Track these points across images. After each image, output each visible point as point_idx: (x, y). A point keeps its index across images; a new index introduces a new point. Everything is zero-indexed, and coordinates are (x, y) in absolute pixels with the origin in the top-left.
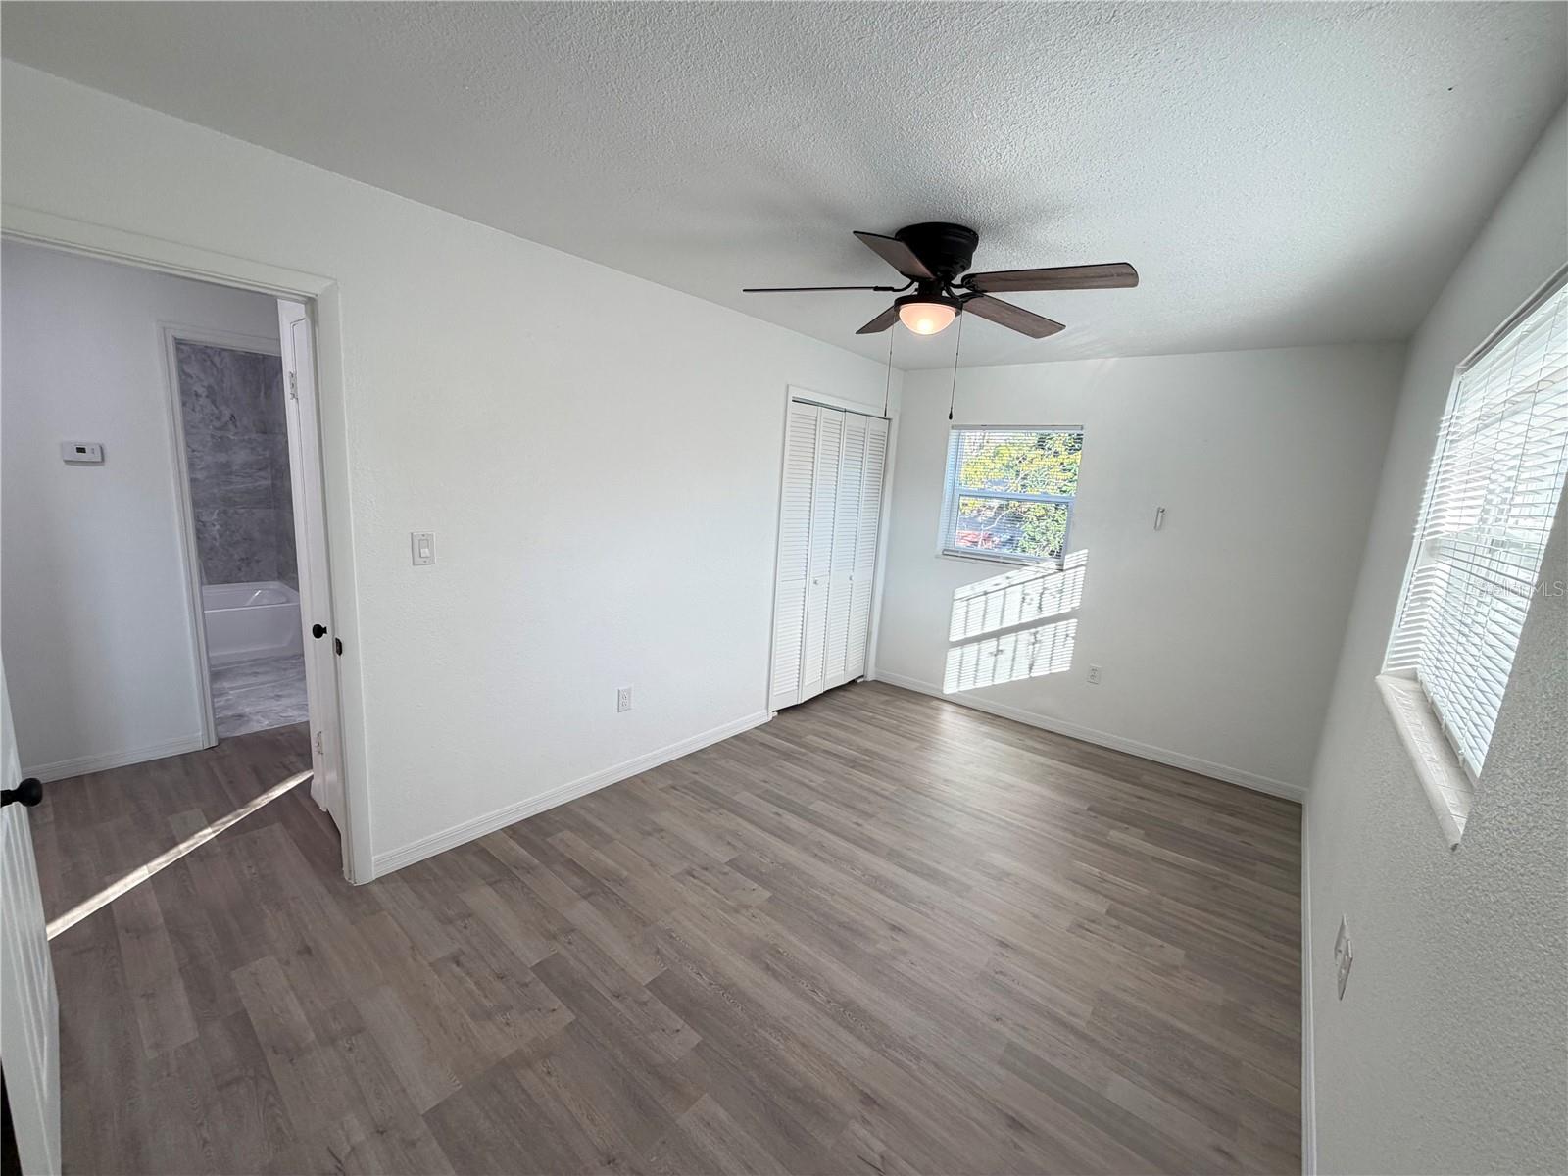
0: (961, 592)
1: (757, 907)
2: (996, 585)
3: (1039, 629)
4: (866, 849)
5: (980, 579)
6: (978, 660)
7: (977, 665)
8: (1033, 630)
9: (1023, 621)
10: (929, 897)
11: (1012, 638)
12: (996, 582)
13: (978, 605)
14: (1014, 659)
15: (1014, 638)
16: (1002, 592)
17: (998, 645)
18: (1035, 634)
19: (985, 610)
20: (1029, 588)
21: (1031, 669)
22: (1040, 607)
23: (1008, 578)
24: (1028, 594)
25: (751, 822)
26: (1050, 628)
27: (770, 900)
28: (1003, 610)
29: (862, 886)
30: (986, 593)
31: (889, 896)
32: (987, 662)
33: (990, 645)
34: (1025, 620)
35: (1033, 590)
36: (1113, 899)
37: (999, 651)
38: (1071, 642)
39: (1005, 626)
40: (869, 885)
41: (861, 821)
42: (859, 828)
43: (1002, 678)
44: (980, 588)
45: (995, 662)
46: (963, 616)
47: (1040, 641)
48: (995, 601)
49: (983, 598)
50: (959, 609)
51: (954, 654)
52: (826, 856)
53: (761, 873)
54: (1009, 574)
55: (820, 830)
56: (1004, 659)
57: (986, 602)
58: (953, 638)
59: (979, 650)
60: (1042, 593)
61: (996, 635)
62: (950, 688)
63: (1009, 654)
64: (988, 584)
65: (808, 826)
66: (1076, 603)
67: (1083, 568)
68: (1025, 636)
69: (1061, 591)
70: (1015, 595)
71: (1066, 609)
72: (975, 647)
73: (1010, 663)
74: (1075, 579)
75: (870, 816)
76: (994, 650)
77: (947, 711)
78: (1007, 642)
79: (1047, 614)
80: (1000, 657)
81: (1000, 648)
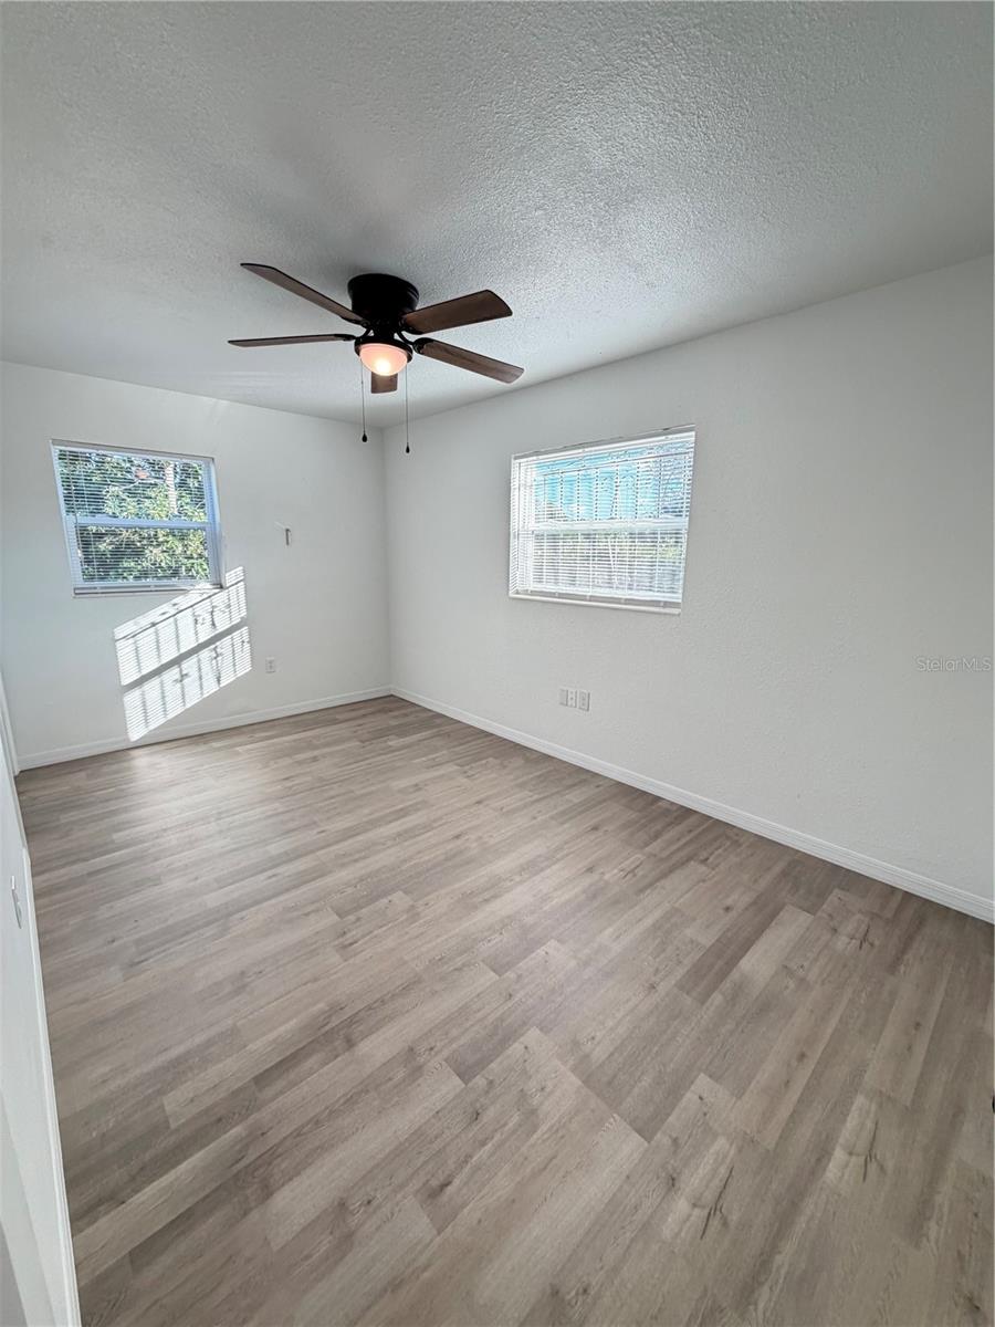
0: (120, 631)
2: (164, 614)
3: (218, 643)
5: (142, 612)
6: (163, 693)
7: (163, 697)
8: (213, 646)
9: (200, 641)
11: (194, 659)
12: (163, 611)
13: (147, 639)
14: (201, 678)
15: (195, 660)
16: (172, 619)
17: (181, 671)
18: (215, 649)
19: (158, 642)
20: (199, 610)
21: (219, 681)
22: (213, 624)
23: (175, 605)
24: (199, 616)
26: (227, 640)
27: (408, 893)
28: (177, 637)
30: (154, 625)
32: (173, 691)
33: (174, 673)
34: (202, 640)
35: (203, 611)
37: (183, 676)
38: (247, 645)
39: (183, 651)
43: (193, 699)
44: (144, 621)
45: (183, 688)
46: (133, 654)
47: (221, 654)
48: (166, 630)
49: (153, 629)
50: (125, 650)
51: (131, 698)
53: (367, 896)
54: (175, 601)
56: (191, 684)
57: (156, 633)
58: (126, 681)
59: (162, 683)
60: (212, 612)
61: (177, 661)
62: (136, 733)
63: (194, 674)
64: (154, 615)
66: (244, 613)
67: (242, 583)
68: (205, 654)
69: (229, 606)
70: (186, 619)
71: (236, 621)
72: (155, 682)
73: (197, 683)
74: (237, 594)
76: (178, 676)
77: (140, 756)
78: (189, 665)
79: (221, 628)
80: (186, 681)
81: (184, 673)
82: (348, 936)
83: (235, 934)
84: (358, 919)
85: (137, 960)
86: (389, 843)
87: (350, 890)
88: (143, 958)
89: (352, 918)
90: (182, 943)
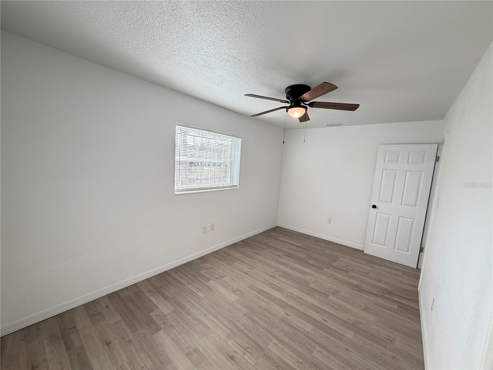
1: (311, 282)
4: (283, 302)
10: (263, 284)
25: (332, 315)
27: (309, 284)
29: (283, 288)
31: (275, 285)
36: (205, 285)
40: (281, 288)
41: (286, 316)
42: (287, 312)
52: (297, 299)
53: (316, 292)
55: (303, 311)
65: (307, 313)
75: (283, 320)
82: (334, 292)
83: (355, 318)
84: (326, 292)
85: (389, 341)
86: (285, 292)
87: (316, 296)
88: (386, 340)
89: (327, 293)
90: (372, 332)
